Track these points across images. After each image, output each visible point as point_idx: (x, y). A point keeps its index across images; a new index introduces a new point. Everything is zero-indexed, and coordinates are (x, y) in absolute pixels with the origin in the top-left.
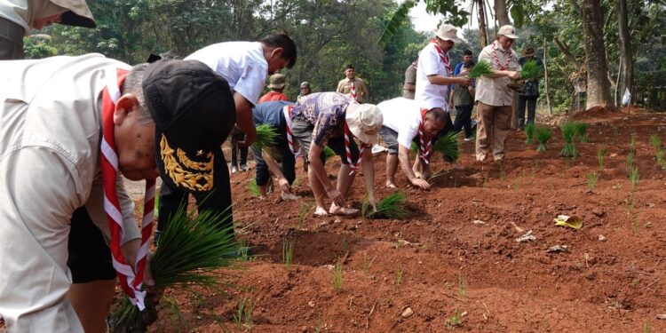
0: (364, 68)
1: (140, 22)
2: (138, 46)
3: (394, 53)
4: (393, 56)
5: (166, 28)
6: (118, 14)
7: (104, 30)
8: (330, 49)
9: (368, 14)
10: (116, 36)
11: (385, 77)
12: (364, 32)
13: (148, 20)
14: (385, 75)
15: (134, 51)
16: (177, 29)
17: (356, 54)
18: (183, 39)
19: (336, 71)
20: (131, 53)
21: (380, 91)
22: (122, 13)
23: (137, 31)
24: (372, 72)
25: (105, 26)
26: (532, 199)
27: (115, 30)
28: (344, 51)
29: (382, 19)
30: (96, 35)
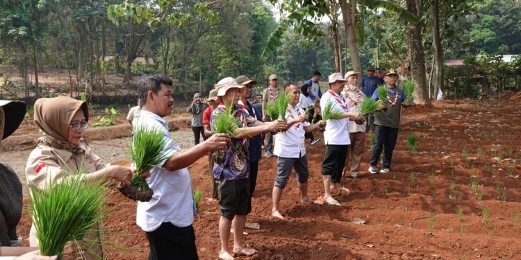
0: (236, 52)
1: (46, 13)
2: (45, 33)
3: (259, 41)
4: (259, 43)
5: (69, 18)
6: (27, 6)
7: (14, 20)
8: (208, 37)
9: (239, 9)
10: (26, 25)
11: (253, 60)
12: (235, 23)
13: (54, 11)
14: (253, 59)
15: (42, 37)
16: (79, 20)
17: (229, 41)
18: (84, 27)
19: (214, 54)
20: (38, 39)
21: (249, 71)
22: (31, 5)
23: (44, 20)
24: (241, 55)
25: (15, 16)
26: (388, 238)
27: (25, 19)
28: (220, 39)
29: (250, 14)
30: (8, 23)
